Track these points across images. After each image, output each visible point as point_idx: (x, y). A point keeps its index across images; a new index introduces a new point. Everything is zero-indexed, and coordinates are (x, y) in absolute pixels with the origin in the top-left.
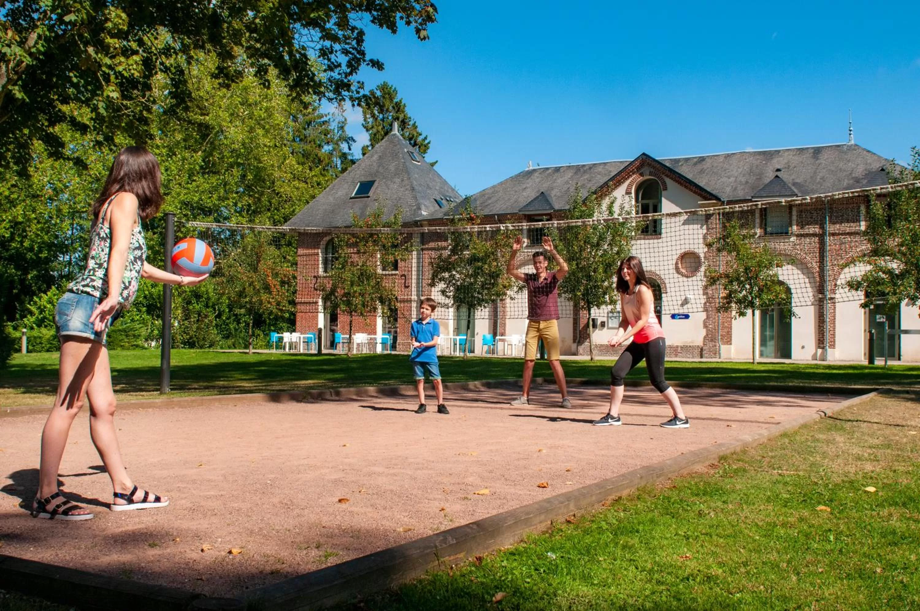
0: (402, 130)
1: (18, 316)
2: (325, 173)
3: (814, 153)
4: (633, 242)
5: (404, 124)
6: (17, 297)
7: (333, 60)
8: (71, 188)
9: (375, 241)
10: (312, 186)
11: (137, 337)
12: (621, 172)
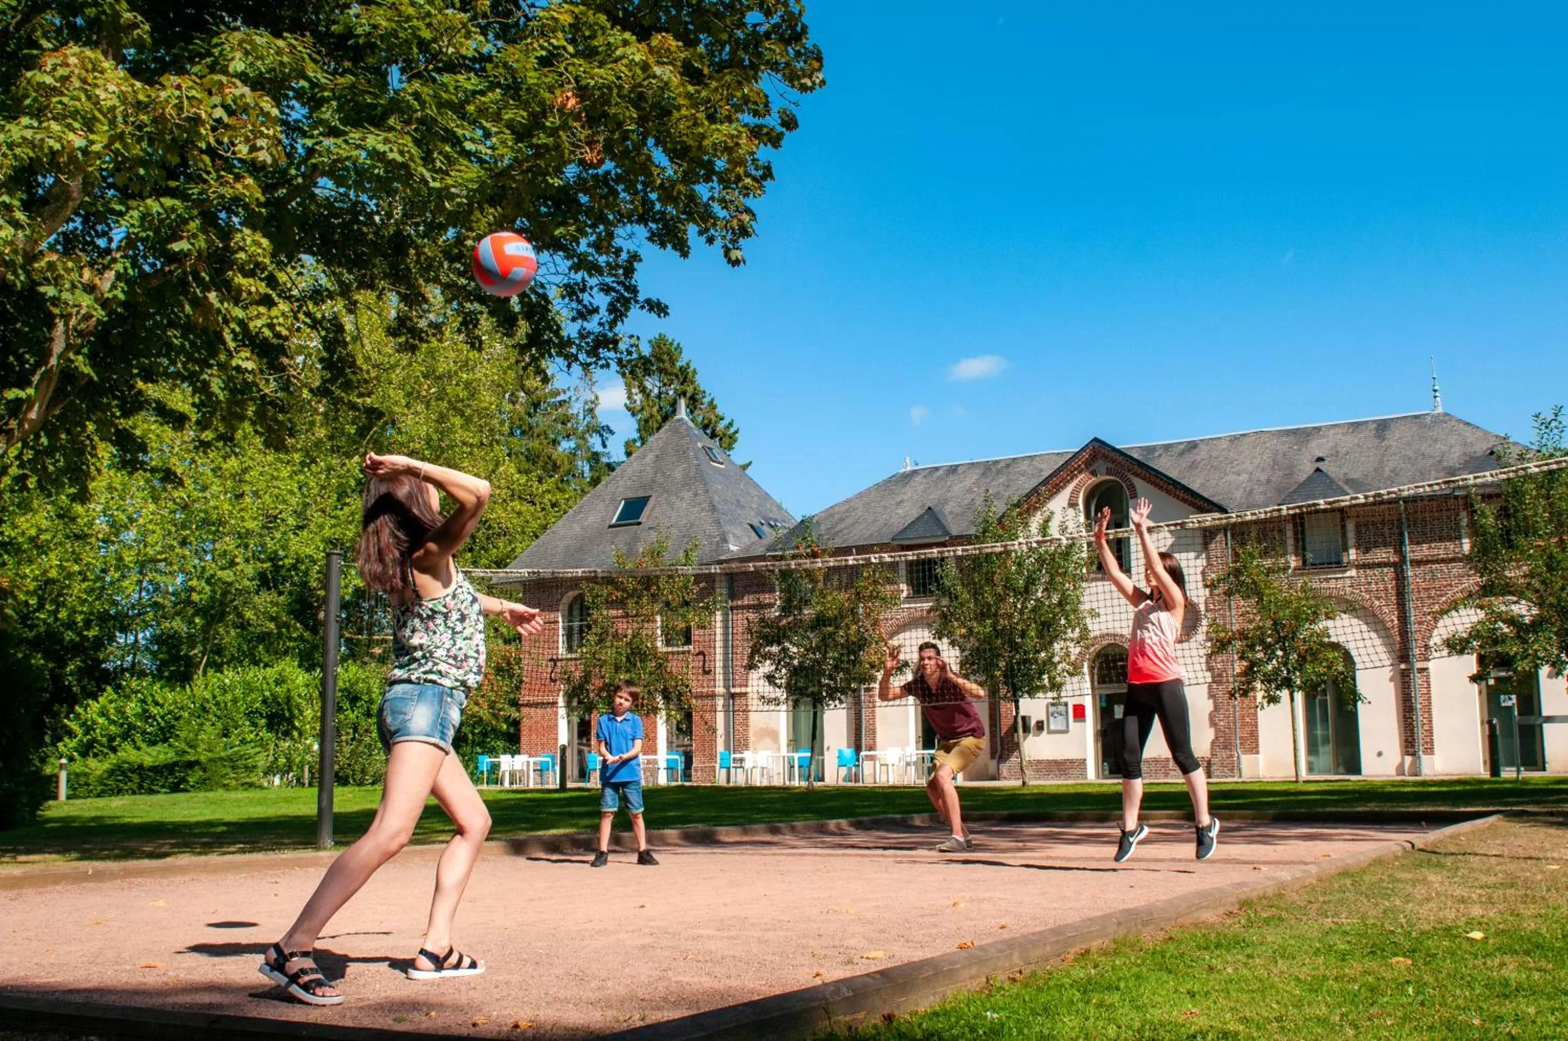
0: (692, 412)
1: (47, 739)
2: (565, 486)
3: (1377, 429)
4: (1084, 585)
5: (694, 402)
6: (47, 708)
7: (586, 302)
8: (141, 521)
9: (653, 595)
10: (543, 509)
11: (250, 769)
12: (1059, 470)
